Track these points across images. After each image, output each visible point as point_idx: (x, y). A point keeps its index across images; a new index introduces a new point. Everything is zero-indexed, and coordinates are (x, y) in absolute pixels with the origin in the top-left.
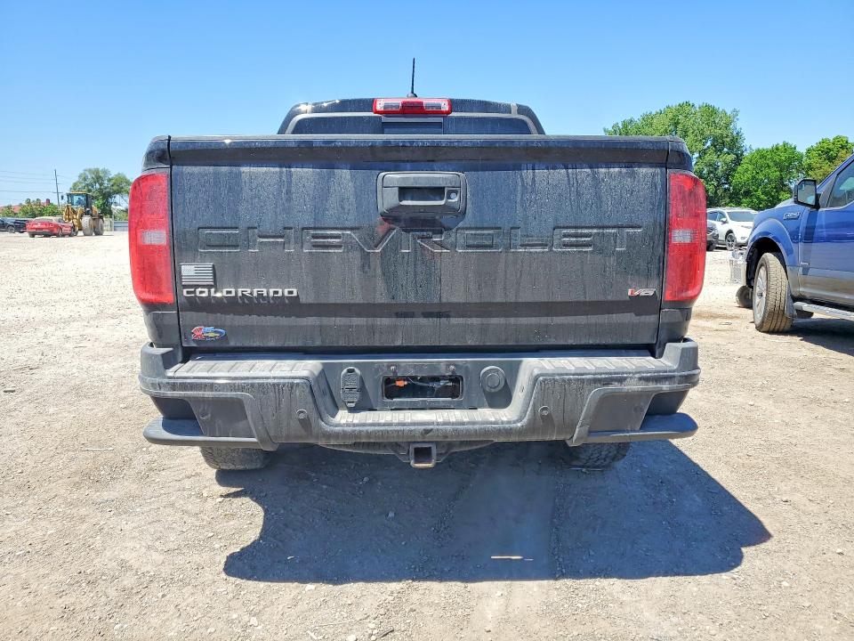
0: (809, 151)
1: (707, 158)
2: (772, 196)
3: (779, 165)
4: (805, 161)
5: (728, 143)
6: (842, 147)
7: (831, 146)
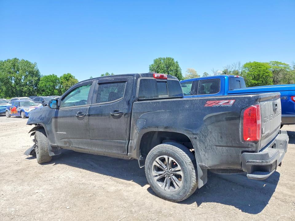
0: (61, 77)
1: (28, 78)
2: (52, 91)
3: (53, 81)
4: (60, 81)
5: (35, 74)
6: (70, 77)
7: (67, 76)
